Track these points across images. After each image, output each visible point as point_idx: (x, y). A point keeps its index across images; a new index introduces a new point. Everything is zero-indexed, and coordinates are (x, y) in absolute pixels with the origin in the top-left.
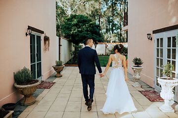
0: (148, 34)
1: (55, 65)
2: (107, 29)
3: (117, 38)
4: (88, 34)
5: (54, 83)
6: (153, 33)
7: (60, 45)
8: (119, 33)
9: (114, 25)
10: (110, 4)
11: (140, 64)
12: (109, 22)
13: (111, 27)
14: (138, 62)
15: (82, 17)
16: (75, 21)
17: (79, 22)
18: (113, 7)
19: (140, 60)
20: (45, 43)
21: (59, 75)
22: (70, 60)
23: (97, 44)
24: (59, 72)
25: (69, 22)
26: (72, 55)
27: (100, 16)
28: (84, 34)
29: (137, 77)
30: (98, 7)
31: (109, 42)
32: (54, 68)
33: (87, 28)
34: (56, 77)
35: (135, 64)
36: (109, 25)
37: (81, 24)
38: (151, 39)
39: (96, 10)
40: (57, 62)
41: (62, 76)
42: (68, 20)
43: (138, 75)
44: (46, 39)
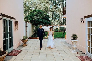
0: (81, 19)
1: (23, 39)
2: (53, 18)
3: (58, 22)
4: (43, 20)
5: (21, 51)
6: (84, 18)
7: (26, 27)
8: (59, 20)
9: (56, 16)
10: (54, 5)
11: (76, 38)
12: (54, 14)
13: (55, 17)
14: (75, 37)
15: (39, 10)
16: (35, 13)
17: (37, 13)
18: (56, 6)
19: (76, 35)
20: (15, 25)
21: (25, 45)
22: (33, 35)
23: (48, 26)
24: (25, 43)
25: (32, 14)
26: (34, 32)
27: (49, 11)
28: (41, 20)
29: (75, 46)
30: (48, 6)
31: (54, 24)
32: (22, 41)
33: (42, 17)
34: (23, 46)
35: (73, 38)
36: (54, 16)
37: (38, 15)
38: (83, 22)
39: (47, 8)
40: (23, 37)
41: (27, 46)
42: (32, 12)
43: (75, 45)
44: (16, 23)
